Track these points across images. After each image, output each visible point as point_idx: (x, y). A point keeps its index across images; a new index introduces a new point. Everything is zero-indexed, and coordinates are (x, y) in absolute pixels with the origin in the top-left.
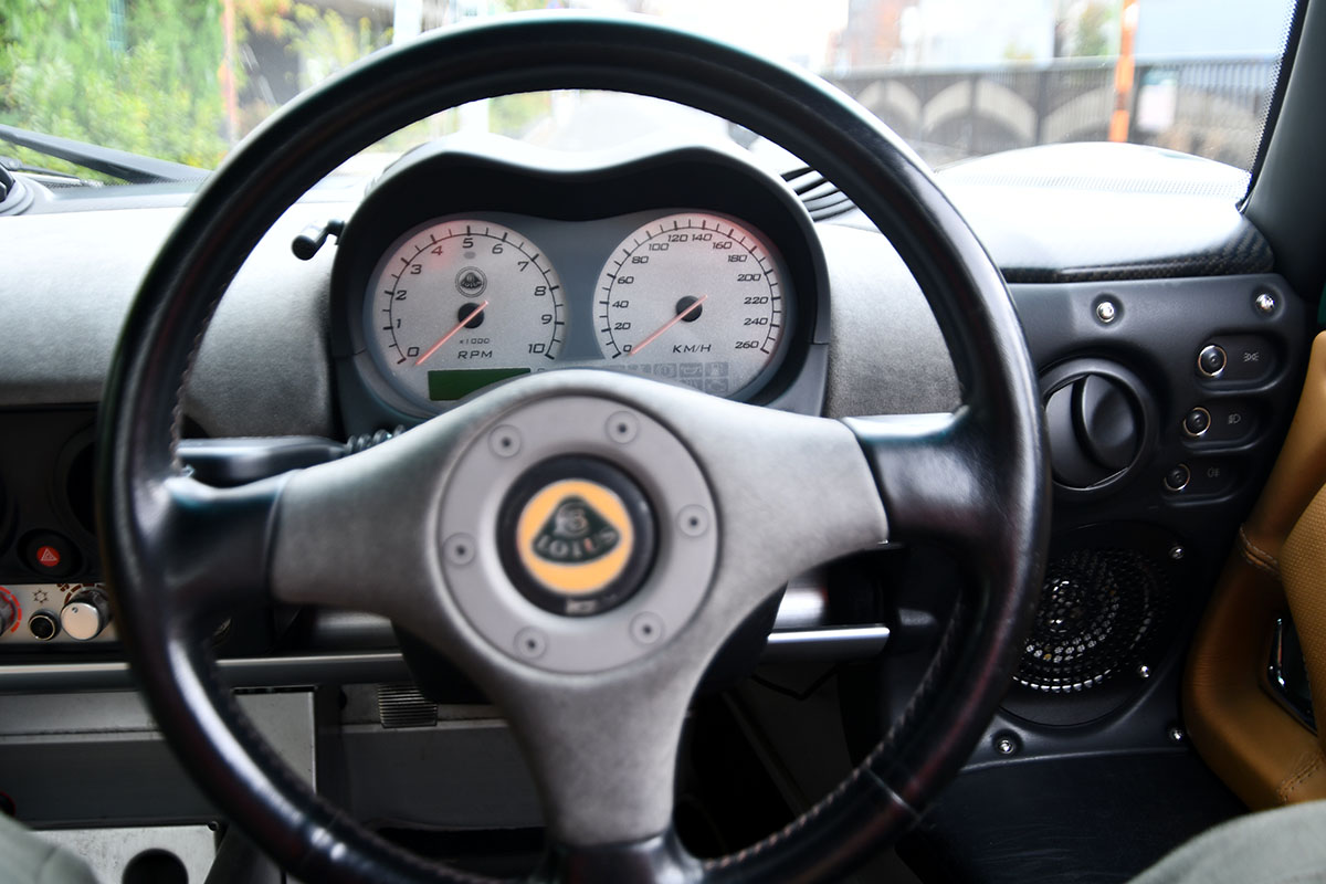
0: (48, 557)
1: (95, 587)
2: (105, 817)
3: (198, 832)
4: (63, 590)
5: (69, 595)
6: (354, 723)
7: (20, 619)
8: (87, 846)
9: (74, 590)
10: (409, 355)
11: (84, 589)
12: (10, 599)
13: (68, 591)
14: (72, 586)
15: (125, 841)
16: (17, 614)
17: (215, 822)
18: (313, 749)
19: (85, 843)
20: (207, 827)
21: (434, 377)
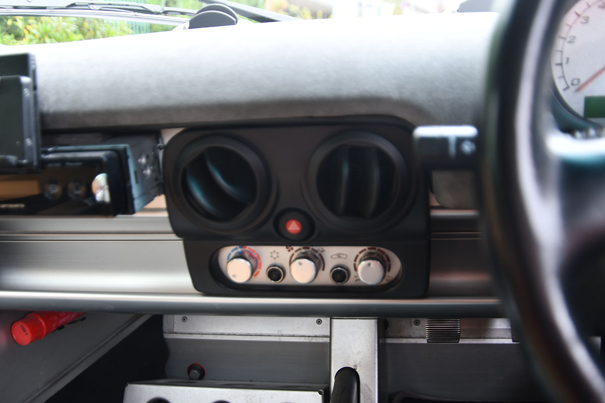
0: (294, 227)
1: (310, 250)
2: (251, 381)
3: (313, 395)
4: (289, 251)
5: (293, 255)
6: (392, 337)
7: (260, 268)
8: (251, 399)
9: (296, 251)
10: (572, 84)
11: (303, 251)
12: (256, 256)
13: (292, 252)
14: (296, 248)
15: (272, 398)
16: (259, 266)
17: (321, 390)
18: (377, 352)
19: (250, 397)
20: (318, 393)
21: (589, 101)
